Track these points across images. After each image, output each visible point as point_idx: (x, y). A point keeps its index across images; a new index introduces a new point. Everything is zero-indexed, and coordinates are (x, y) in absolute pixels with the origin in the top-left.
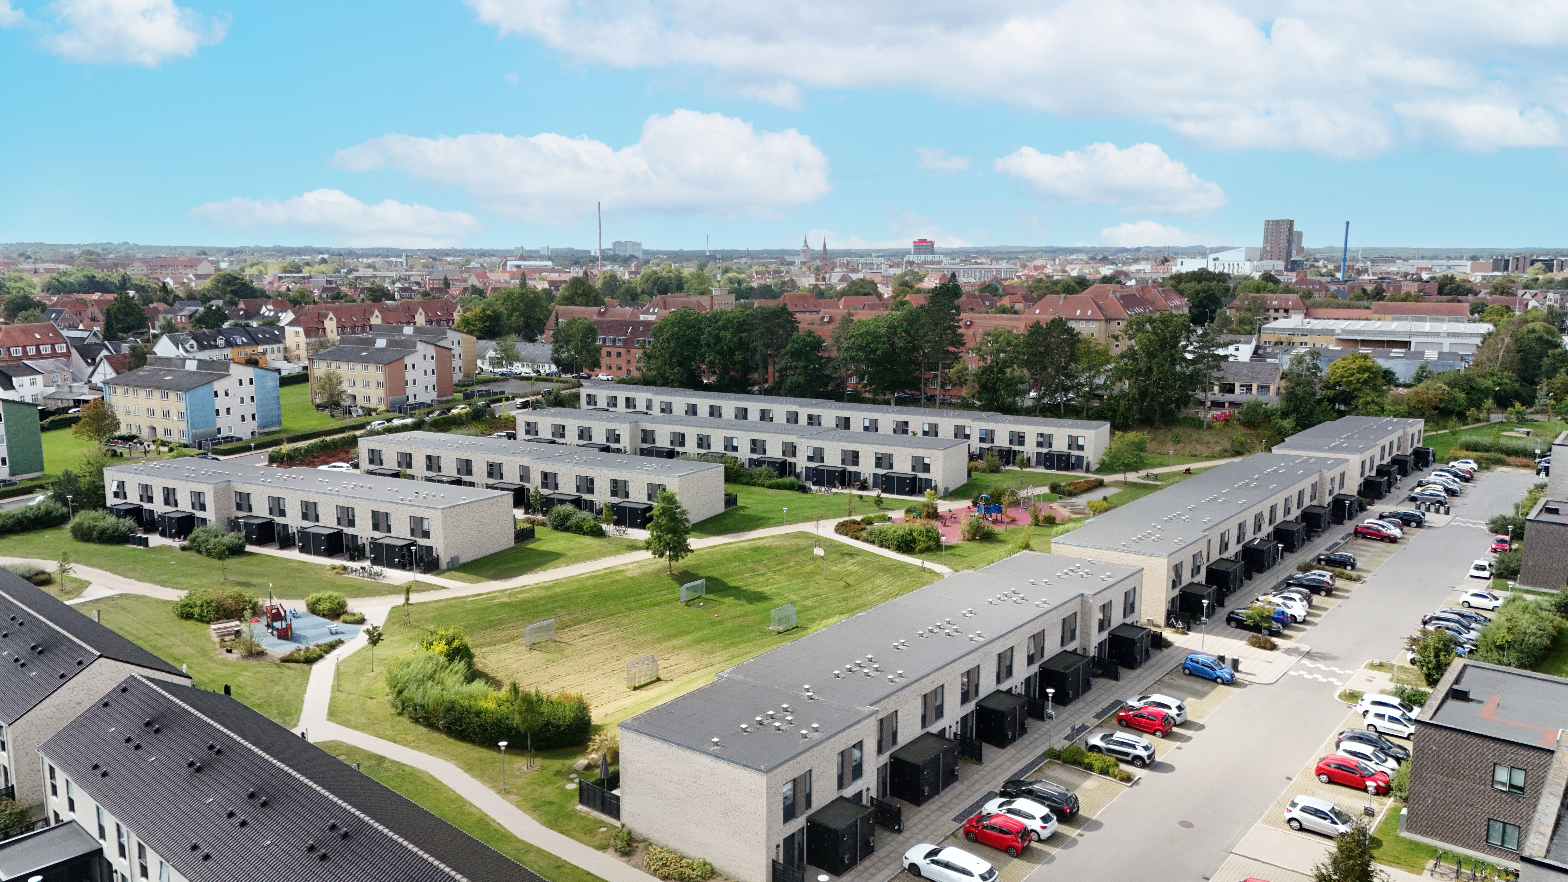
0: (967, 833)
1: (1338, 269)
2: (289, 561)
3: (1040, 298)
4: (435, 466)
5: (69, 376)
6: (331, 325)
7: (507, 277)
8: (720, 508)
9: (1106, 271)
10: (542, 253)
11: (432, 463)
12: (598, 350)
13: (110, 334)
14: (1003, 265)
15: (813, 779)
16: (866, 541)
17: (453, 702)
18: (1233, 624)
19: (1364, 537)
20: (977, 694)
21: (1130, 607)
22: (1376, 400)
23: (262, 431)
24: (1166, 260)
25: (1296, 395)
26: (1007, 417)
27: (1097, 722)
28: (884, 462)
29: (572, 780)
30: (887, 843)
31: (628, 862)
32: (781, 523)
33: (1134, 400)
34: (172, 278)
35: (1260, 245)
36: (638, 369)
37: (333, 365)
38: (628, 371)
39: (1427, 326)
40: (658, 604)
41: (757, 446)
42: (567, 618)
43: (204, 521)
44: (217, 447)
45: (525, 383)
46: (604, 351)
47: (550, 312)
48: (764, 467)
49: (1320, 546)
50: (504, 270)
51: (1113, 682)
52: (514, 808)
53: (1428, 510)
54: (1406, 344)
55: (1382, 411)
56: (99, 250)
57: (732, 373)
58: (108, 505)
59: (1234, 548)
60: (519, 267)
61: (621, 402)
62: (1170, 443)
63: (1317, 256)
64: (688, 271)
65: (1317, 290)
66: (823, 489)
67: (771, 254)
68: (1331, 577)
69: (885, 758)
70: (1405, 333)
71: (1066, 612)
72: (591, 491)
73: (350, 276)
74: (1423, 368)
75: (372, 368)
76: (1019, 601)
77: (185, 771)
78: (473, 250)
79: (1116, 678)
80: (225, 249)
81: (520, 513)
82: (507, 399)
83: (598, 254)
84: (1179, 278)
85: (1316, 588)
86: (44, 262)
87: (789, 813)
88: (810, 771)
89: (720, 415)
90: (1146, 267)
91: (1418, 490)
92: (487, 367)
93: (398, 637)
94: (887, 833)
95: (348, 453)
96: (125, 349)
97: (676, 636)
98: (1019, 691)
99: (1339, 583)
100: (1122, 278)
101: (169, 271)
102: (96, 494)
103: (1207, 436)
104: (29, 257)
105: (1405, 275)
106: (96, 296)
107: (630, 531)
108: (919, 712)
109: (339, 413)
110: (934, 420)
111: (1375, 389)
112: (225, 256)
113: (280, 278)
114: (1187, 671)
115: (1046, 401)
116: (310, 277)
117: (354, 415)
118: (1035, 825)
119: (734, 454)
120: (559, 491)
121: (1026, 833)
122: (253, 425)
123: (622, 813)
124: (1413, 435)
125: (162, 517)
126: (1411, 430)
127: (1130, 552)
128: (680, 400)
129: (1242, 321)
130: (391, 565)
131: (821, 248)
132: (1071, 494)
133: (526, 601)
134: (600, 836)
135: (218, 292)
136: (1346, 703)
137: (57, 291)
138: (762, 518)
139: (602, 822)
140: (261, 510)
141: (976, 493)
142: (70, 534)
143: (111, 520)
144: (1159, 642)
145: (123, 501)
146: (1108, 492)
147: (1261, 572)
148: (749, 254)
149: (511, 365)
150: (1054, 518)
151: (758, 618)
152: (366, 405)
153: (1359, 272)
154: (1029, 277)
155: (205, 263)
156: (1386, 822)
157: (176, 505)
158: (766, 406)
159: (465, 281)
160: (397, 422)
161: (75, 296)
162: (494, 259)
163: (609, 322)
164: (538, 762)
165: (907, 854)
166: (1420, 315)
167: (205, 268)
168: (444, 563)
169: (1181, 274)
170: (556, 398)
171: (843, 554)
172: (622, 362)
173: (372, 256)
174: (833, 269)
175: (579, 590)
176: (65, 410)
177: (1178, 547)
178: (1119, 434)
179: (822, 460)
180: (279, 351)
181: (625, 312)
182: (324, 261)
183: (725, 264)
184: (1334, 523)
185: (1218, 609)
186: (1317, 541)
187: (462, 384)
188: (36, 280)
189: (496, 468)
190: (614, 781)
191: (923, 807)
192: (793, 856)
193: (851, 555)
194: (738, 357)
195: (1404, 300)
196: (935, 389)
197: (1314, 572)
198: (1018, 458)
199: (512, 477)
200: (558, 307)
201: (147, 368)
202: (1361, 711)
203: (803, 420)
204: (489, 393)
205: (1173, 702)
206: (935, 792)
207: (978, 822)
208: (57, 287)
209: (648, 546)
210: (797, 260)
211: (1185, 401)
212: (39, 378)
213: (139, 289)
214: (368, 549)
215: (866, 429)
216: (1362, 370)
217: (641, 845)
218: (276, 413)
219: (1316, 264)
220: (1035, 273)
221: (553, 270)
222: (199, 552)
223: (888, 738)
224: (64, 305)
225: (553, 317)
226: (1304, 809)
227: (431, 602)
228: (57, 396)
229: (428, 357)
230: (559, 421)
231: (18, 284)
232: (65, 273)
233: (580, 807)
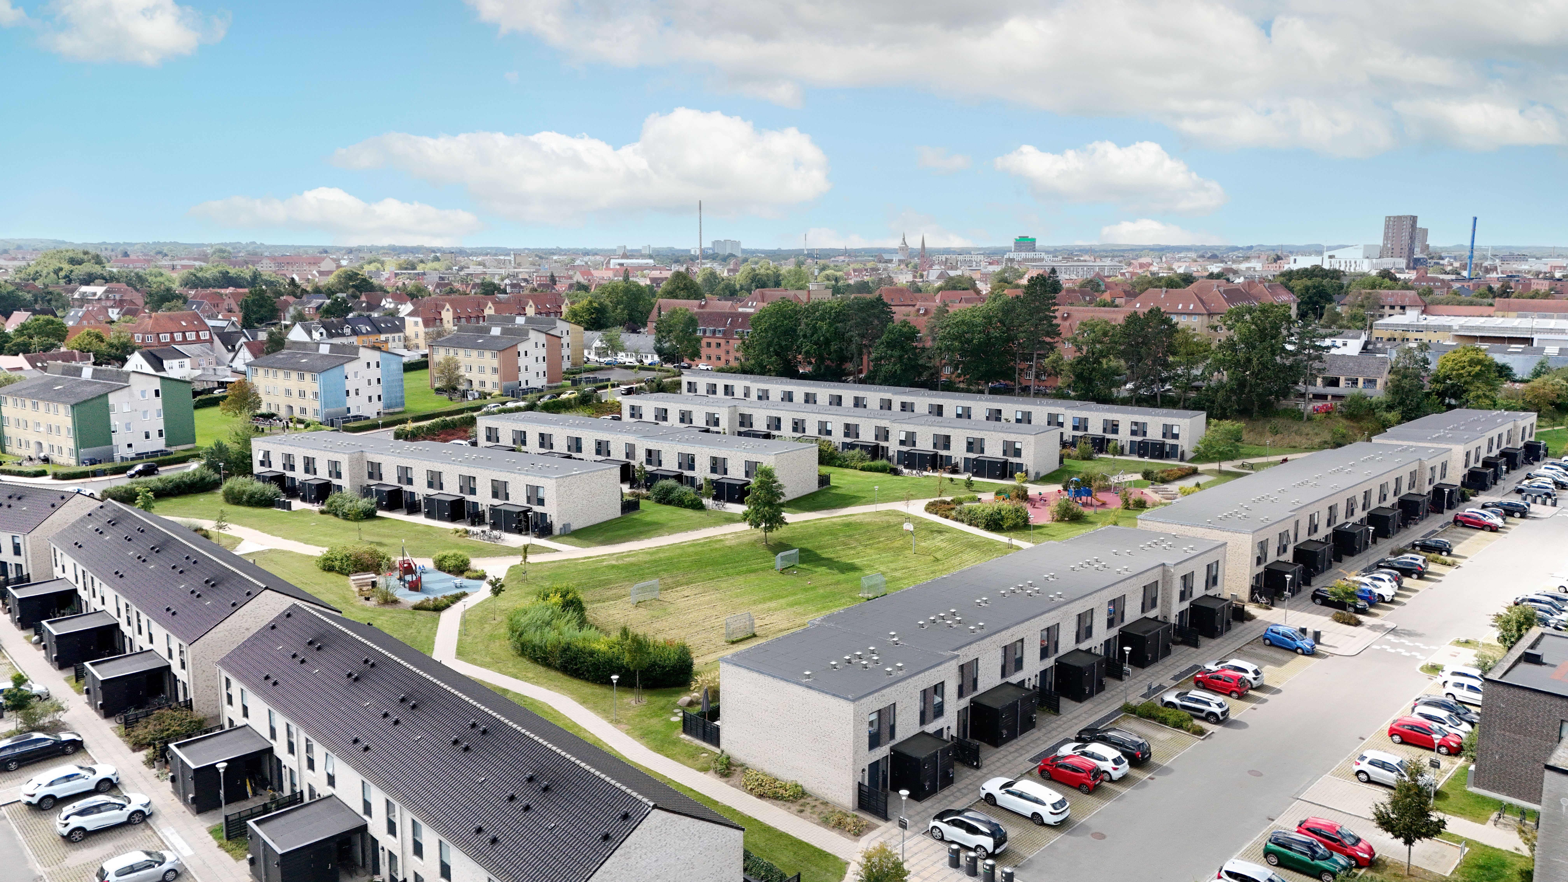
0: (1042, 771)
1: (1464, 267)
2: (415, 525)
3: (1141, 292)
4: (547, 444)
5: (213, 360)
6: (447, 315)
7: (610, 274)
8: (814, 487)
9: (1215, 268)
10: (643, 252)
11: (545, 440)
12: (699, 340)
13: (248, 323)
14: (1108, 262)
15: (897, 712)
16: (956, 519)
17: (569, 644)
18: (1318, 601)
19: (1464, 526)
20: (1056, 651)
21: (1212, 580)
22: (1488, 394)
23: (387, 411)
24: (1278, 258)
25: (1403, 388)
26: (1101, 406)
27: (1174, 683)
28: (976, 446)
29: (676, 714)
30: (965, 777)
31: (727, 782)
32: (872, 502)
33: (1232, 390)
34: (297, 274)
35: (1380, 242)
36: (736, 359)
37: (452, 351)
38: (727, 361)
39: (1552, 323)
40: (754, 571)
41: (850, 430)
42: (669, 581)
43: (339, 488)
44: (348, 425)
45: (629, 371)
46: (704, 342)
47: (652, 305)
48: (858, 450)
49: (1417, 532)
50: (608, 268)
51: (1194, 649)
52: (624, 735)
53: (1535, 502)
54: (1529, 341)
55: (1494, 405)
56: (229, 248)
57: (828, 362)
58: (255, 472)
59: (1324, 531)
60: (621, 265)
61: (720, 390)
62: (1268, 434)
63: (1443, 255)
64: (787, 268)
65: (1438, 288)
66: (914, 472)
67: (868, 252)
68: (1424, 561)
69: (965, 702)
70: (1527, 330)
71: (1148, 580)
72: (692, 467)
73: (462, 273)
74: (1542, 364)
75: (488, 354)
76: (1101, 568)
77: (345, 681)
78: (577, 250)
79: (1196, 645)
80: (344, 248)
81: (626, 488)
82: (613, 386)
83: (698, 253)
84: (1289, 275)
85: (1407, 571)
86: (181, 259)
87: (874, 741)
88: (894, 704)
89: (815, 402)
90: (1257, 265)
91: (1526, 482)
92: (593, 357)
93: (517, 592)
94: (966, 769)
95: (466, 431)
96: (263, 336)
97: (771, 599)
98: (1098, 652)
99: (1432, 567)
100: (1231, 276)
101: (295, 268)
102: (243, 462)
103: (1307, 428)
104: (166, 255)
105: (1537, 274)
106: (231, 290)
107: (728, 505)
108: (999, 662)
109: (456, 396)
110: (1026, 408)
111: (1488, 383)
112: (345, 254)
113: (396, 275)
114: (1268, 642)
115: (1142, 391)
116: (424, 274)
117: (470, 398)
118: (1107, 766)
119: (828, 438)
120: (663, 468)
121: (1098, 773)
122: (378, 406)
123: (722, 740)
124: (1524, 429)
125: (303, 483)
126: (1521, 423)
127: (1215, 528)
128: (777, 387)
129: (1354, 318)
130: (508, 530)
131: (919, 246)
132: (1164, 481)
133: (633, 564)
134: (701, 760)
135: (341, 286)
136: (1426, 675)
137: (194, 286)
138: (855, 497)
139: (704, 748)
140: (390, 479)
141: (1066, 477)
142: (222, 498)
143: (258, 485)
144: (1241, 615)
145: (268, 469)
146: (1201, 480)
147: (1352, 555)
148: (846, 252)
149: (616, 354)
150: (1145, 503)
151: (849, 586)
152: (481, 389)
153: (1487, 271)
154: (1133, 274)
155: (328, 260)
156: (1455, 778)
157: (315, 473)
158: (860, 394)
159: (571, 278)
160: (510, 405)
161: (210, 290)
162: (598, 258)
163: (710, 314)
164: (646, 699)
165: (984, 786)
166: (1545, 312)
167: (327, 265)
168: (557, 530)
169: (1292, 271)
170: (658, 385)
171: (932, 531)
172: (721, 352)
173: (481, 254)
174: (931, 266)
175: (681, 556)
176: (211, 391)
177: (1263, 525)
178: (1214, 421)
179: (914, 444)
180: (400, 340)
181: (726, 306)
182: (437, 259)
183: (822, 262)
184: (1433, 512)
185: (1304, 588)
186: (1413, 528)
187: (570, 372)
188: (175, 275)
189: (603, 446)
190: (715, 714)
191: (1001, 748)
192: (877, 781)
193: (940, 532)
194: (833, 347)
195: (1532, 298)
196: (1030, 379)
197: (1406, 555)
198: (1111, 445)
199: (618, 453)
200: (660, 300)
201: (285, 351)
202: (1441, 681)
203: (896, 406)
204: (595, 380)
205: (1250, 666)
206: (1013, 736)
207: (1052, 761)
208: (195, 282)
209: (745, 517)
210: (896, 258)
211: (1284, 393)
212: (187, 361)
213: (269, 283)
214: (487, 515)
215: (959, 416)
216: (1473, 362)
217: (739, 769)
218: (399, 395)
219: (1441, 262)
220: (1140, 271)
221: (654, 268)
222: (336, 515)
223: (968, 684)
224: (203, 297)
225: (655, 311)
226: (1371, 763)
227: (546, 563)
228: (203, 378)
229: (540, 345)
230: (662, 405)
231: (160, 279)
232: (201, 269)
233: (683, 736)
